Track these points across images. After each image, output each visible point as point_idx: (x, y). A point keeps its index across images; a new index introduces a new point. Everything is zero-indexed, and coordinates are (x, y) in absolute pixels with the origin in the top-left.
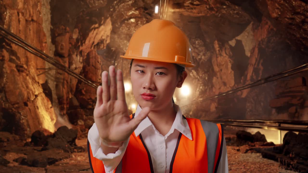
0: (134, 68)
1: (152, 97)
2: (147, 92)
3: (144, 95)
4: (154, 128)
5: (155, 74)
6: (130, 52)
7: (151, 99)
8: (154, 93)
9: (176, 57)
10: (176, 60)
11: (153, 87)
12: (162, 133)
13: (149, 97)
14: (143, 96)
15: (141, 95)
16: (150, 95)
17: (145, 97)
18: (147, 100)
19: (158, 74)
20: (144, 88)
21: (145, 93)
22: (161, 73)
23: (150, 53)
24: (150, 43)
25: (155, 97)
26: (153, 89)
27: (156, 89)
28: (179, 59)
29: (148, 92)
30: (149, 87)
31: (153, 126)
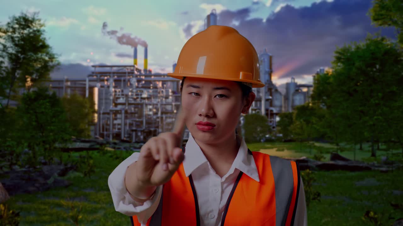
0: (186, 90)
1: (210, 127)
2: (203, 120)
3: (199, 124)
4: (210, 167)
5: (214, 97)
6: (181, 68)
7: (209, 129)
8: (213, 121)
9: (241, 73)
10: (241, 78)
11: (211, 114)
12: (219, 173)
13: (206, 127)
14: (198, 126)
15: (196, 124)
16: (207, 124)
17: (201, 127)
18: (204, 131)
19: (217, 97)
20: (200, 115)
21: (201, 121)
22: (221, 96)
23: (206, 69)
24: (206, 57)
25: (215, 126)
26: (211, 116)
27: (215, 116)
28: (244, 76)
29: (205, 120)
30: (206, 114)
31: (208, 163)
